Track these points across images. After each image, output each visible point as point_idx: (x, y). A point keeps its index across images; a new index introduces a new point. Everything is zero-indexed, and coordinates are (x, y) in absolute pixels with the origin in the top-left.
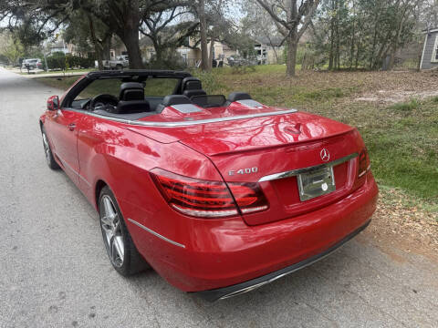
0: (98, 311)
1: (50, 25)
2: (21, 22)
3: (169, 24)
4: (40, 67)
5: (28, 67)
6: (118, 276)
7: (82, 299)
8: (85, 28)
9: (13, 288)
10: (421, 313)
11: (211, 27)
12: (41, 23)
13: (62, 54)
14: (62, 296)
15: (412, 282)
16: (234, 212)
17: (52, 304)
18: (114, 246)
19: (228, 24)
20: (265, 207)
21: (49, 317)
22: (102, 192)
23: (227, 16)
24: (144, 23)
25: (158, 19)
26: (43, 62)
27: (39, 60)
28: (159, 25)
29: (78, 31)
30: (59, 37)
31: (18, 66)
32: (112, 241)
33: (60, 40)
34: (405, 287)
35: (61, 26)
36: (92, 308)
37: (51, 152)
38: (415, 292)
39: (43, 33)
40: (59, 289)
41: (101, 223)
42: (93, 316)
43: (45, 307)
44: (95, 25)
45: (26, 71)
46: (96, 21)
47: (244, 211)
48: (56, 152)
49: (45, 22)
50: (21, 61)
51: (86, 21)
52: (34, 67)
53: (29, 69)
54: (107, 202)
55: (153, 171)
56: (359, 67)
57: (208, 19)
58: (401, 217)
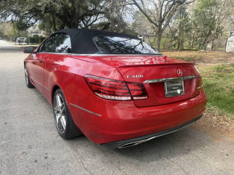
0: (49, 156)
1: (32, 20)
2: (18, 19)
3: (95, 23)
4: (26, 42)
5: (19, 42)
6: (61, 139)
7: (41, 149)
8: (51, 23)
9: (3, 142)
10: (231, 166)
11: (116, 26)
12: (28, 19)
13: (38, 36)
14: (30, 147)
15: (225, 151)
16: (129, 98)
17: (24, 151)
18: (61, 122)
19: (125, 24)
20: (146, 97)
21: (22, 157)
22: (56, 93)
23: (125, 20)
24: (82, 22)
25: (89, 20)
26: (27, 40)
27: (25, 38)
28: (89, 23)
29: (47, 24)
30: (37, 26)
31: (14, 41)
32: (59, 120)
33: (37, 28)
34: (222, 153)
35: (38, 21)
36: (46, 154)
37: (29, 78)
38: (227, 155)
39: (29, 24)
40: (29, 144)
41: (54, 110)
42: (47, 158)
43: (20, 152)
44: (56, 22)
45: (18, 43)
46: (57, 19)
47: (135, 98)
48: (32, 77)
49: (30, 18)
50: (16, 38)
51: (52, 19)
52: (23, 42)
53: (20, 43)
54: (58, 97)
55: (85, 76)
56: (193, 49)
57: (115, 21)
58: (218, 119)
